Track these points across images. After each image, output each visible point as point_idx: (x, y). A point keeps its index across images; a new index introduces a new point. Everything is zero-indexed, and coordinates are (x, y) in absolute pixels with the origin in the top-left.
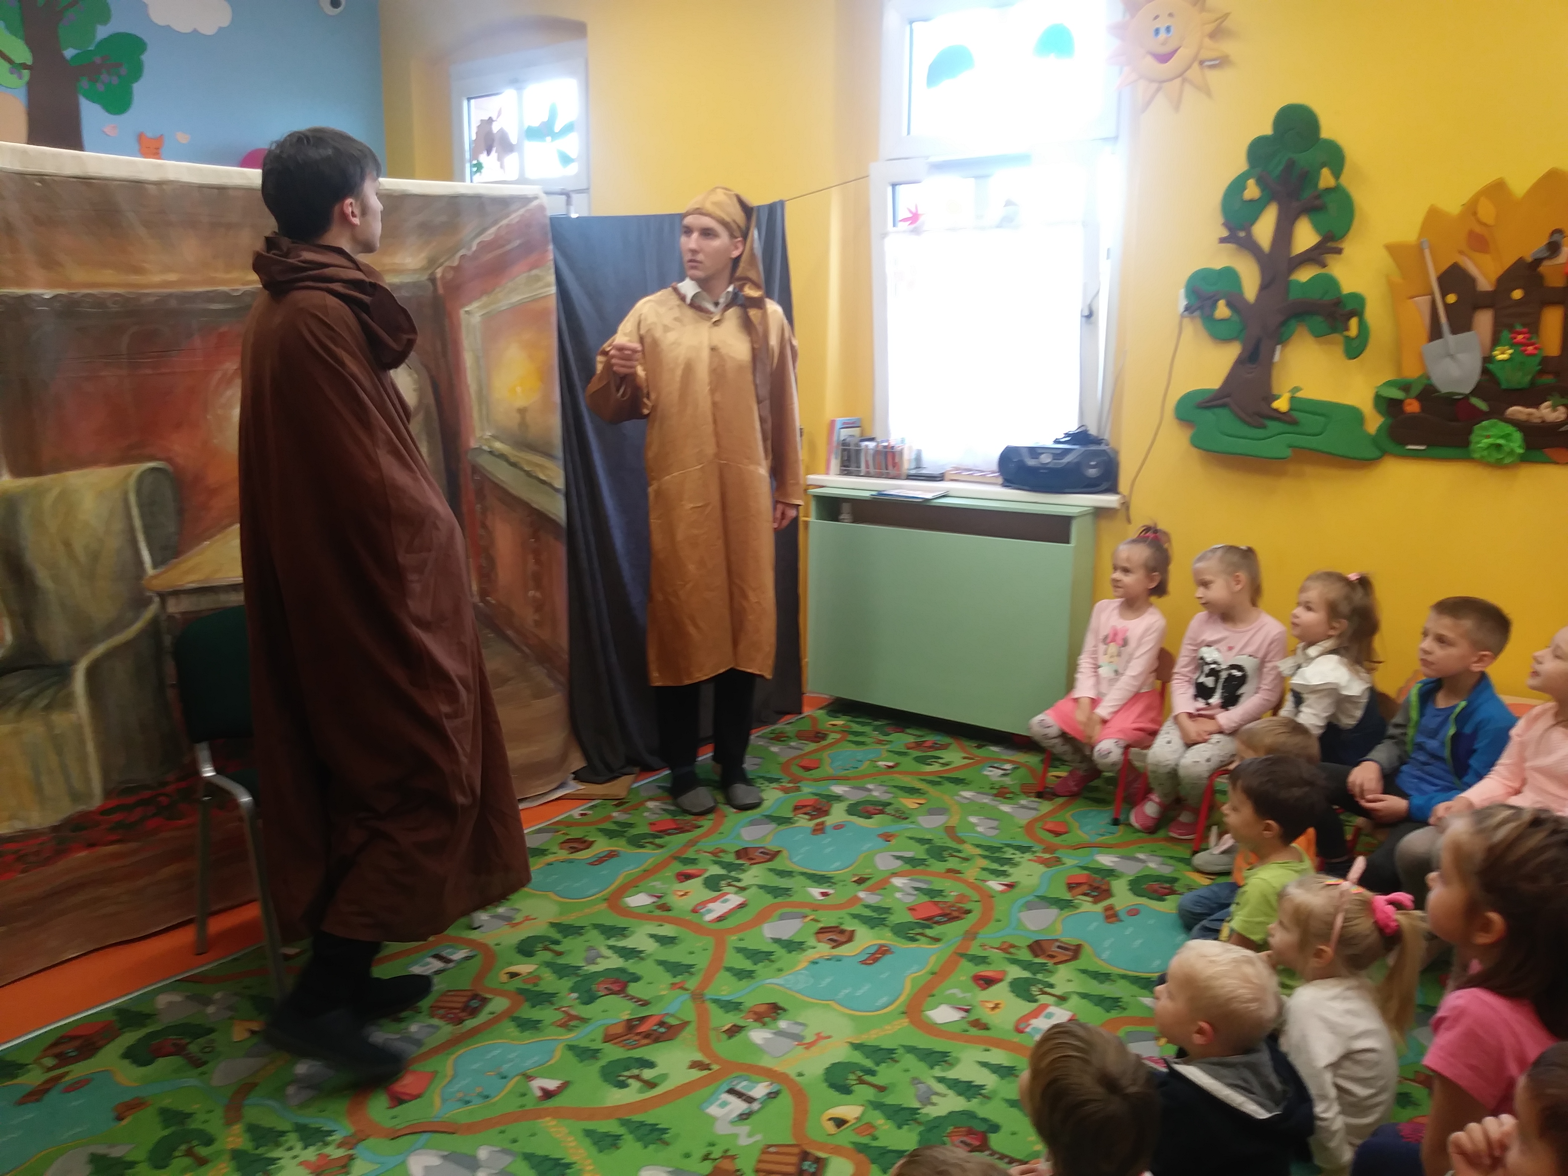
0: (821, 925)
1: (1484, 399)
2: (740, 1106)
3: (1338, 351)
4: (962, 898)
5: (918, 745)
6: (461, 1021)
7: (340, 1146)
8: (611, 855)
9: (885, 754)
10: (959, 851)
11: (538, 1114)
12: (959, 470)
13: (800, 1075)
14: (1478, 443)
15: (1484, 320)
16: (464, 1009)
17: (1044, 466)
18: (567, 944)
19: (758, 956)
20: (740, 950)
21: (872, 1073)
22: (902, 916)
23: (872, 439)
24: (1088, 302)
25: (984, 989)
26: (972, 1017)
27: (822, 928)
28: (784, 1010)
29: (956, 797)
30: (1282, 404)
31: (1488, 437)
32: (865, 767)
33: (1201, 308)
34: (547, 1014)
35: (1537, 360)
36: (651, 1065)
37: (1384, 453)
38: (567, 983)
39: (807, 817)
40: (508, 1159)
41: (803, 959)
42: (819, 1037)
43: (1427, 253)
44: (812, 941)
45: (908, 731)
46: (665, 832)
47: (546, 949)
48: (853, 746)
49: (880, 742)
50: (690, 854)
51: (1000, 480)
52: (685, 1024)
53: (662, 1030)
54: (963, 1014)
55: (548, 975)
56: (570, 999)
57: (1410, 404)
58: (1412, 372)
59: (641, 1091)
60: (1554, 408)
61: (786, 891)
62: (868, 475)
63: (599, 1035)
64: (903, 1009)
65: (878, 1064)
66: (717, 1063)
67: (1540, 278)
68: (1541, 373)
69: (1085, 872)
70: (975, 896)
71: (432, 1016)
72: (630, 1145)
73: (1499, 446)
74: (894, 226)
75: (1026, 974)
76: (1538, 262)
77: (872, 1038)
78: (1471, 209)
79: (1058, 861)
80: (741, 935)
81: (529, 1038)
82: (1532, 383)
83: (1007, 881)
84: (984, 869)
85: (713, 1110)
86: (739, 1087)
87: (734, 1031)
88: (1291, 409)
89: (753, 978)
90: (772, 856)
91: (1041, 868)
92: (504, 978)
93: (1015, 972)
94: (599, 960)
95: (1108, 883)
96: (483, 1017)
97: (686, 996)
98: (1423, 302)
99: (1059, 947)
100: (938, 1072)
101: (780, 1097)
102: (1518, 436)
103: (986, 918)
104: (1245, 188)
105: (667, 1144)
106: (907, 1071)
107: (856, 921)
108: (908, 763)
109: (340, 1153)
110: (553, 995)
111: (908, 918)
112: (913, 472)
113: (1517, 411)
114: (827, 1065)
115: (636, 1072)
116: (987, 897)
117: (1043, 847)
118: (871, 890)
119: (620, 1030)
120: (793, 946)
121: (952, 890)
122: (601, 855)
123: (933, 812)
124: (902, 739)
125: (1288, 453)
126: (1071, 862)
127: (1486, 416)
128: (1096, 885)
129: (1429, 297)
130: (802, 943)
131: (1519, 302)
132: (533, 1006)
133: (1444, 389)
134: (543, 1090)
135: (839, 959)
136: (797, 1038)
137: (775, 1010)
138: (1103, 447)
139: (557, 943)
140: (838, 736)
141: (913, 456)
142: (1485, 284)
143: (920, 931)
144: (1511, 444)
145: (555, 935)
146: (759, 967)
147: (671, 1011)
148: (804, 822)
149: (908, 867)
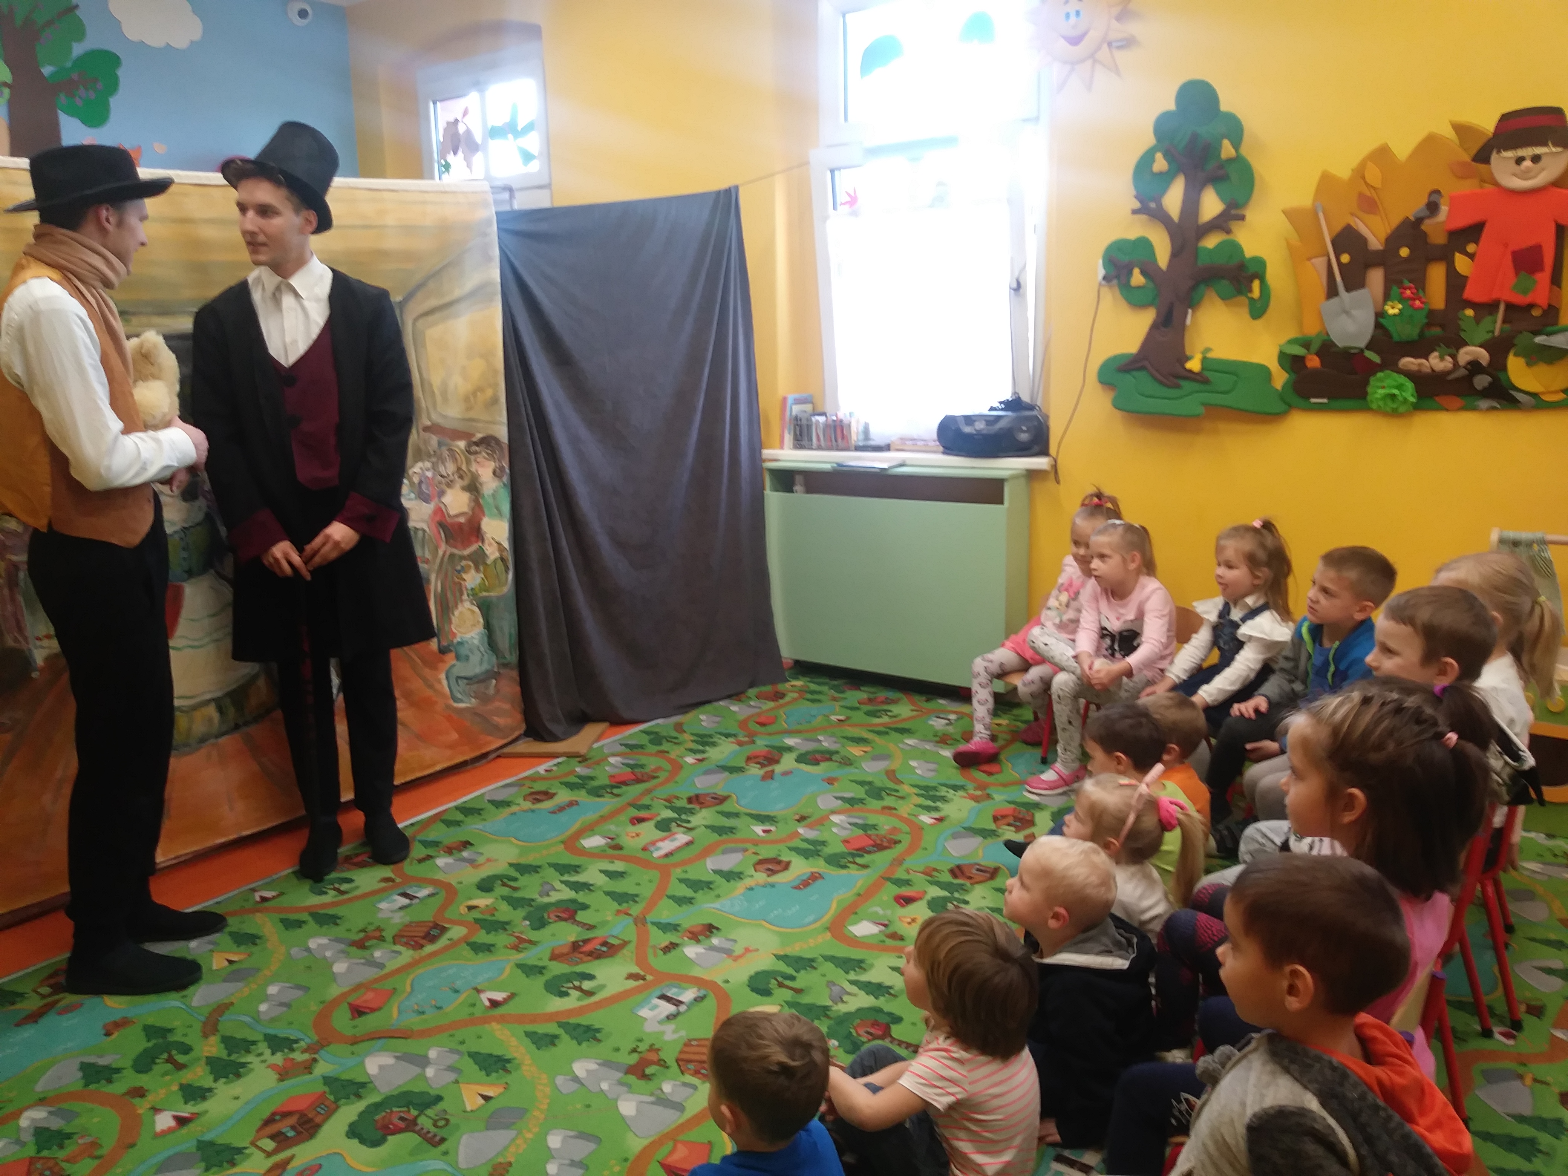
0: (760, 857)
1: (1377, 352)
2: (670, 1008)
3: (1245, 312)
4: (895, 830)
5: (870, 701)
6: (422, 946)
7: (304, 1051)
8: (572, 804)
9: (838, 709)
10: (897, 791)
11: (484, 1020)
12: (903, 440)
13: (727, 981)
14: (1376, 393)
15: (1376, 277)
16: (424, 938)
17: (979, 433)
18: (524, 881)
19: (698, 885)
20: (681, 881)
21: (793, 978)
22: (836, 847)
23: (823, 414)
24: (1016, 274)
25: (902, 906)
26: (890, 930)
27: (761, 860)
28: (717, 929)
29: (900, 745)
30: (1194, 365)
31: (1383, 387)
32: (818, 721)
33: (1118, 277)
34: (501, 939)
35: (1423, 313)
36: (591, 977)
37: (1290, 407)
38: (521, 913)
39: (758, 766)
40: (456, 1057)
41: (740, 887)
42: (747, 950)
43: (1321, 216)
44: (752, 871)
45: (862, 688)
46: (625, 783)
47: (504, 885)
48: (809, 703)
49: (835, 699)
50: (646, 801)
51: (941, 448)
52: (625, 943)
53: (604, 949)
54: (882, 928)
55: (504, 907)
56: (523, 927)
57: (1311, 360)
58: (1312, 329)
59: (579, 999)
60: (1442, 358)
61: (732, 830)
62: (820, 448)
63: (548, 954)
64: (828, 925)
65: (797, 971)
66: (651, 974)
67: (1424, 235)
68: (1428, 325)
69: (1012, 806)
70: (905, 828)
71: (394, 943)
72: (566, 1043)
73: (1393, 396)
74: (835, 208)
75: (945, 893)
76: (1419, 220)
77: (796, 950)
78: (1360, 173)
79: (989, 797)
80: (684, 868)
81: (482, 959)
82: (1421, 334)
83: (937, 815)
84: (920, 806)
85: (644, 1012)
86: (669, 994)
87: (671, 947)
88: (1203, 369)
89: (692, 903)
90: (720, 800)
91: (973, 804)
92: (463, 910)
93: (935, 892)
94: (551, 893)
95: (1033, 815)
96: (442, 942)
97: (630, 920)
98: (1321, 262)
99: (978, 870)
100: (852, 976)
101: (706, 1001)
102: (1410, 385)
103: (912, 848)
104: (1154, 161)
105: (599, 1041)
106: (824, 975)
107: (794, 853)
108: (859, 717)
109: (306, 1056)
110: (508, 923)
111: (842, 848)
112: (861, 444)
113: (1408, 362)
114: (752, 973)
115: (577, 983)
116: (917, 830)
117: (975, 785)
118: (811, 827)
119: (566, 950)
120: (731, 876)
121: (885, 824)
122: (562, 805)
123: (876, 758)
124: (855, 696)
125: (1201, 410)
126: (1000, 798)
127: (1381, 367)
128: (1020, 816)
129: (1325, 259)
130: (741, 873)
131: (1406, 260)
132: (488, 933)
133: (1340, 343)
134: (490, 1000)
135: (773, 886)
136: (728, 952)
137: (710, 929)
138: (1035, 413)
139: (515, 879)
140: (795, 695)
141: (861, 428)
142: (1376, 243)
143: (851, 860)
144: (1404, 394)
145: (514, 873)
146: (699, 895)
147: (615, 933)
148: (755, 771)
149: (848, 806)
